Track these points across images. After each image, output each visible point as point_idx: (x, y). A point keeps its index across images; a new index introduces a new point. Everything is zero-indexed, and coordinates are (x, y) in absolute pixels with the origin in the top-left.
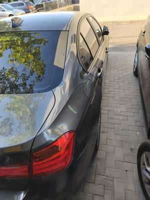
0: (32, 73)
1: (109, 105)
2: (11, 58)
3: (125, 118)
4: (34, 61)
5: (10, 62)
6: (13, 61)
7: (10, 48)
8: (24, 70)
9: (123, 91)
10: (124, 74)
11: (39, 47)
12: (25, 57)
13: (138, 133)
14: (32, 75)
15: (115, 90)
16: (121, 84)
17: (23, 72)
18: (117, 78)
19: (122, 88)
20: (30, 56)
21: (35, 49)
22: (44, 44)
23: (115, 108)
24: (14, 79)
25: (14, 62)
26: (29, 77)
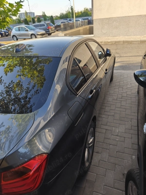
0: (34, 87)
1: (108, 124)
2: (19, 73)
3: (122, 139)
4: (38, 76)
5: (18, 77)
6: (20, 76)
7: (19, 66)
8: (29, 84)
9: (124, 110)
10: (128, 93)
11: (44, 66)
12: (32, 73)
13: (134, 157)
15: (117, 109)
16: (123, 103)
17: (28, 86)
18: (120, 96)
19: (124, 107)
20: (35, 72)
21: (41, 67)
22: (49, 63)
23: (114, 128)
24: (19, 91)
26: (31, 90)
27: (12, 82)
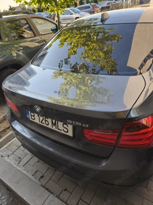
2: (84, 56)
4: (105, 58)
5: (82, 59)
11: (112, 45)
14: (102, 70)
17: (93, 68)
22: (118, 41)
25: (86, 59)
27: (77, 63)
